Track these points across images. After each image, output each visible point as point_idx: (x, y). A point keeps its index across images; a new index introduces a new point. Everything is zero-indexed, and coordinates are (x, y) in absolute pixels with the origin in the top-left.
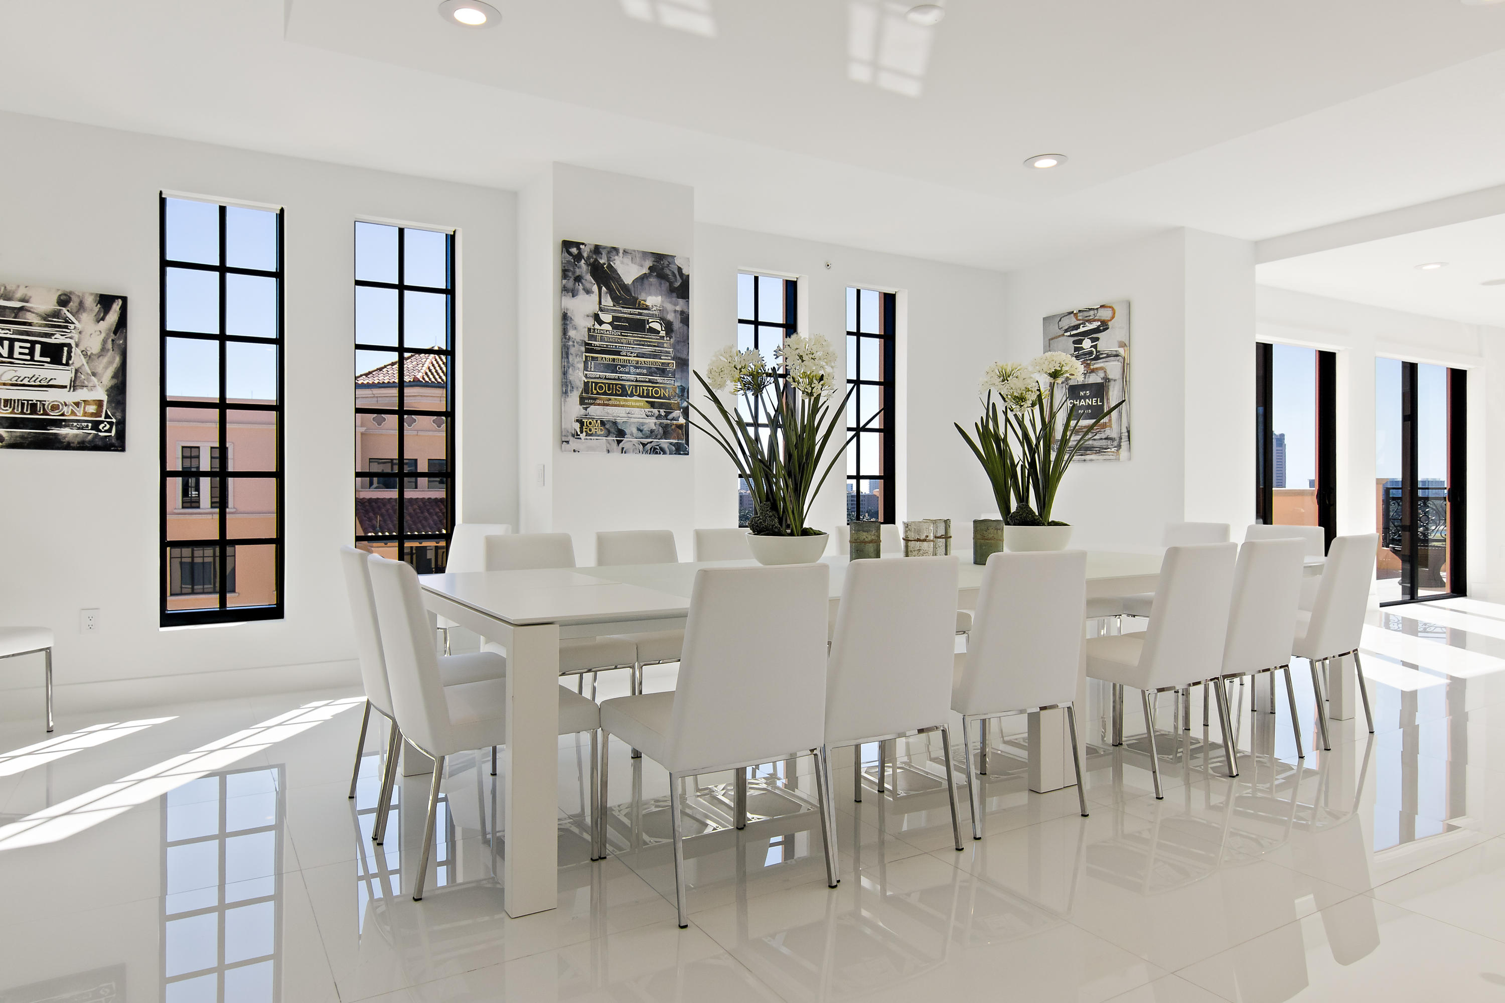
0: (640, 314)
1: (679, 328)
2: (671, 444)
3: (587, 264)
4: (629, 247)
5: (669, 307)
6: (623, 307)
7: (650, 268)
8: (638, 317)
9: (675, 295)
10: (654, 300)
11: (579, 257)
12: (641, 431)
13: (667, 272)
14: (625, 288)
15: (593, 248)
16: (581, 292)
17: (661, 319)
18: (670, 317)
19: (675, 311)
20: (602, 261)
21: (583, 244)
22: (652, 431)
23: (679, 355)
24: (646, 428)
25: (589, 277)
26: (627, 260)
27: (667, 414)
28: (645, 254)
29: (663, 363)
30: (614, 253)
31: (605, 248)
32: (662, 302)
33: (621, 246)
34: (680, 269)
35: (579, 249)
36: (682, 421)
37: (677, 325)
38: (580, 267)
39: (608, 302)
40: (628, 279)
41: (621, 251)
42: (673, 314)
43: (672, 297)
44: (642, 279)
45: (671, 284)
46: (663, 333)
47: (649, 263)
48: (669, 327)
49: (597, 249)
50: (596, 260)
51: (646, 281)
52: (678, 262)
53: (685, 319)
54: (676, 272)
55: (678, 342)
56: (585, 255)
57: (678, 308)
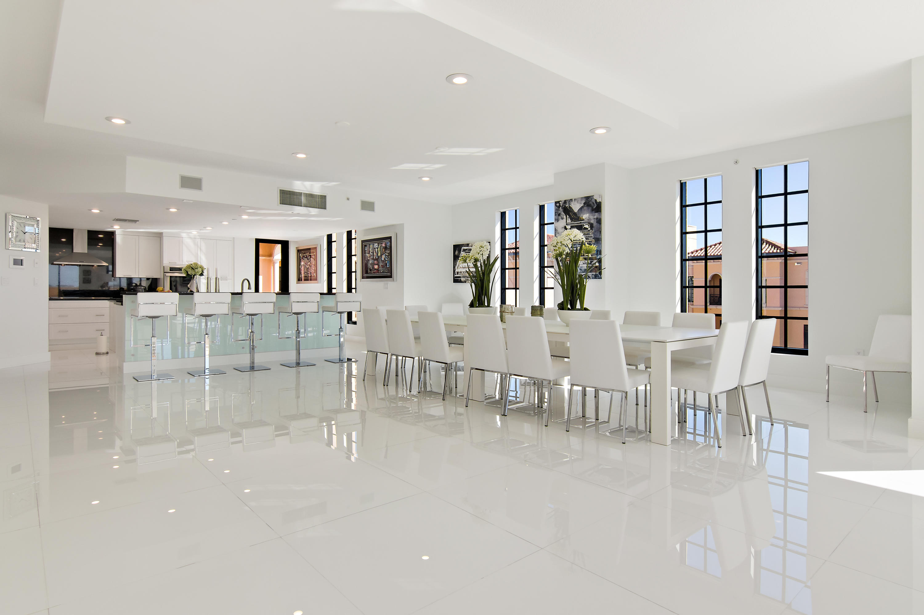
0: (581, 223)
1: (596, 225)
2: (593, 274)
3: (562, 208)
4: (576, 197)
5: (592, 217)
6: (574, 222)
7: (584, 203)
8: (580, 224)
9: (594, 212)
10: (585, 216)
11: (560, 206)
12: (581, 270)
13: (591, 203)
14: (575, 214)
15: (564, 201)
16: (560, 219)
17: (589, 223)
18: (592, 222)
19: (594, 218)
20: (567, 206)
21: (560, 201)
22: (585, 270)
23: (596, 237)
24: (583, 269)
25: (563, 213)
26: (576, 203)
27: (591, 262)
28: (582, 198)
29: (589, 241)
30: (571, 201)
31: (568, 200)
32: (589, 216)
33: (573, 198)
34: (596, 200)
35: (559, 203)
36: (597, 264)
37: (595, 224)
38: (560, 210)
39: (569, 221)
40: (576, 210)
41: (573, 200)
42: (593, 220)
43: (593, 213)
44: (581, 209)
45: (592, 207)
46: (589, 229)
47: (583, 202)
48: (592, 226)
49: (565, 202)
50: (565, 205)
51: (582, 209)
52: (595, 198)
53: (599, 221)
54: (594, 202)
55: (595, 231)
56: (561, 205)
57: (595, 217)
